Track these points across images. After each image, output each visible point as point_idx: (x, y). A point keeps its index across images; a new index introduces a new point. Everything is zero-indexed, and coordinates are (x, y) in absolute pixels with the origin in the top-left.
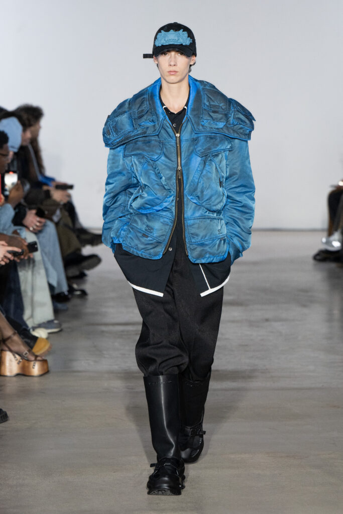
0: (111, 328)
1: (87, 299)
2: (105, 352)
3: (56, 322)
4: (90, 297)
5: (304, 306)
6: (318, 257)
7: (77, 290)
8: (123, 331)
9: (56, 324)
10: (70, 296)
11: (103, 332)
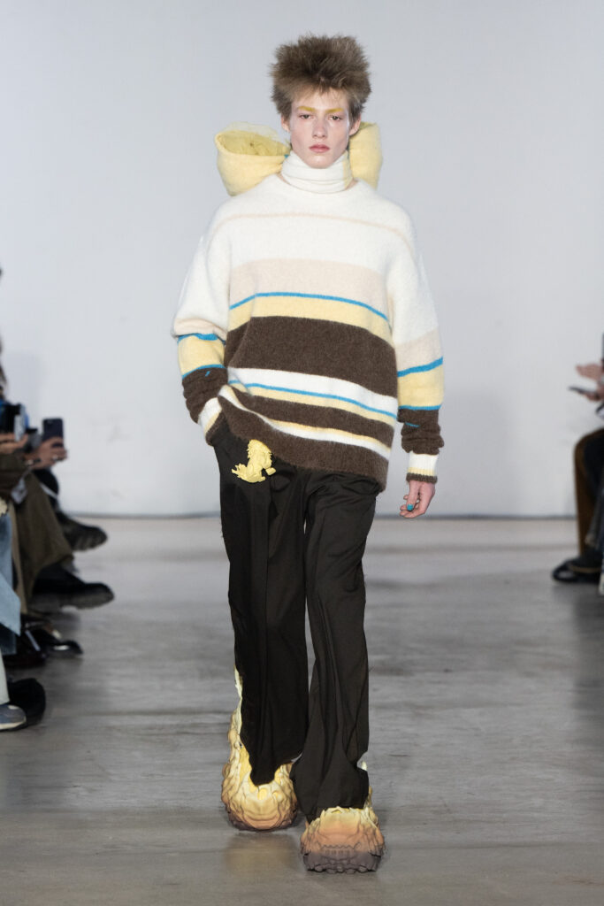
0: (126, 721)
1: (80, 660)
2: (112, 771)
3: (12, 707)
4: (87, 657)
5: (529, 675)
6: (564, 575)
7: (60, 644)
8: (151, 728)
9: (12, 710)
10: (44, 655)
11: (110, 728)
